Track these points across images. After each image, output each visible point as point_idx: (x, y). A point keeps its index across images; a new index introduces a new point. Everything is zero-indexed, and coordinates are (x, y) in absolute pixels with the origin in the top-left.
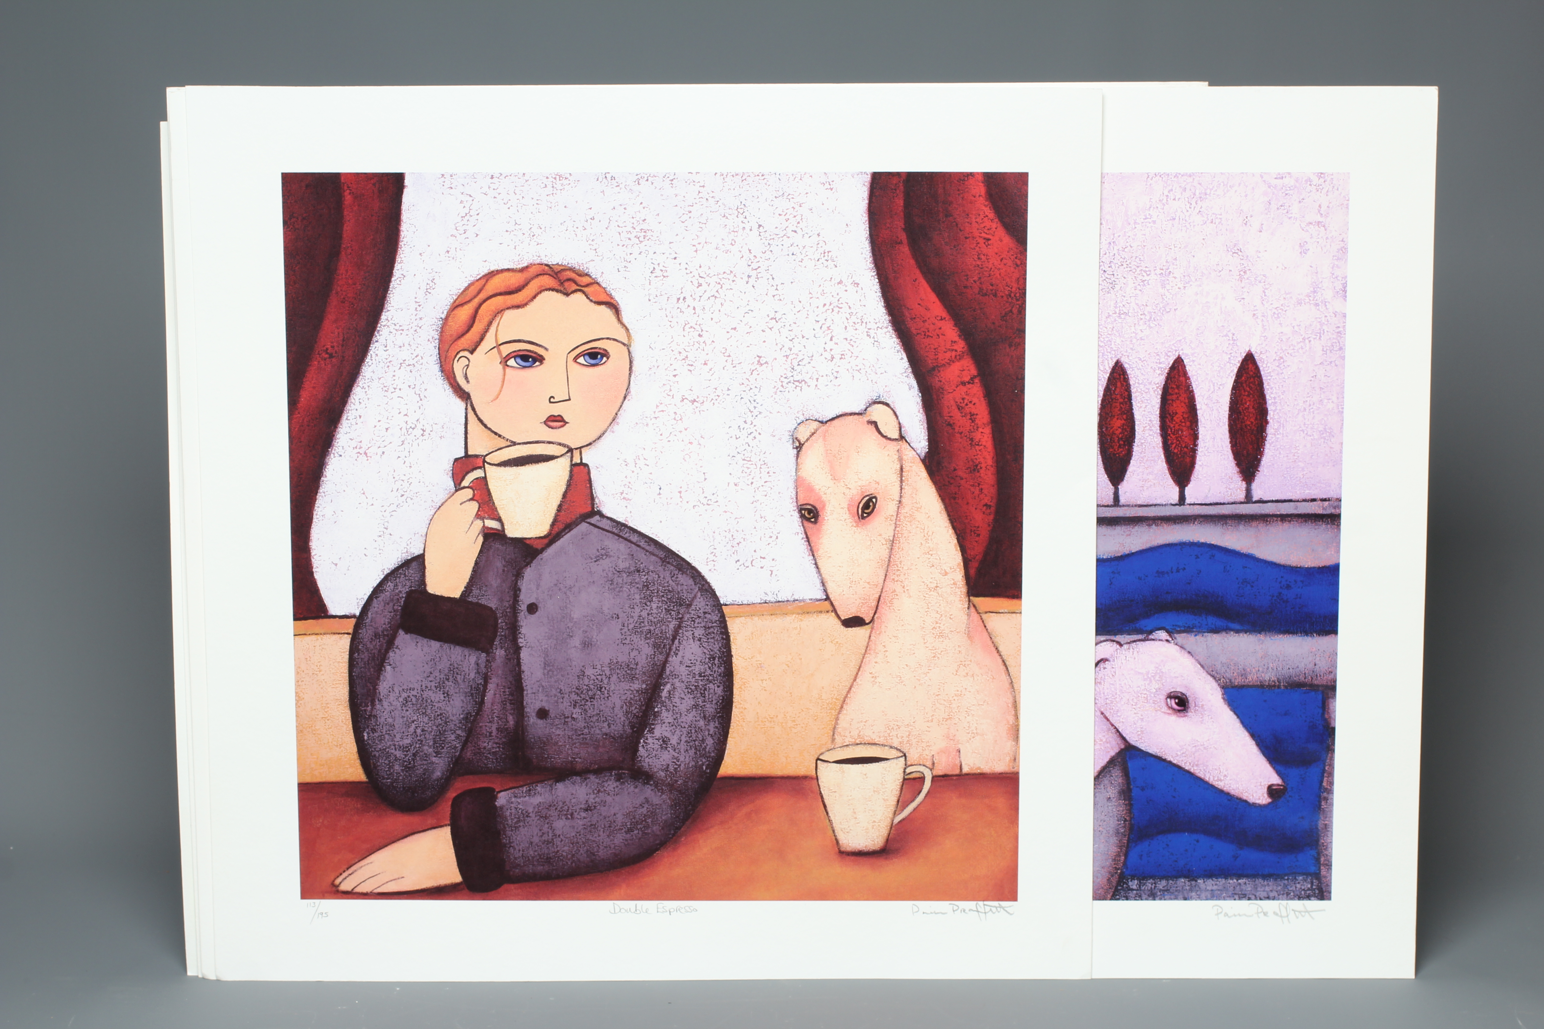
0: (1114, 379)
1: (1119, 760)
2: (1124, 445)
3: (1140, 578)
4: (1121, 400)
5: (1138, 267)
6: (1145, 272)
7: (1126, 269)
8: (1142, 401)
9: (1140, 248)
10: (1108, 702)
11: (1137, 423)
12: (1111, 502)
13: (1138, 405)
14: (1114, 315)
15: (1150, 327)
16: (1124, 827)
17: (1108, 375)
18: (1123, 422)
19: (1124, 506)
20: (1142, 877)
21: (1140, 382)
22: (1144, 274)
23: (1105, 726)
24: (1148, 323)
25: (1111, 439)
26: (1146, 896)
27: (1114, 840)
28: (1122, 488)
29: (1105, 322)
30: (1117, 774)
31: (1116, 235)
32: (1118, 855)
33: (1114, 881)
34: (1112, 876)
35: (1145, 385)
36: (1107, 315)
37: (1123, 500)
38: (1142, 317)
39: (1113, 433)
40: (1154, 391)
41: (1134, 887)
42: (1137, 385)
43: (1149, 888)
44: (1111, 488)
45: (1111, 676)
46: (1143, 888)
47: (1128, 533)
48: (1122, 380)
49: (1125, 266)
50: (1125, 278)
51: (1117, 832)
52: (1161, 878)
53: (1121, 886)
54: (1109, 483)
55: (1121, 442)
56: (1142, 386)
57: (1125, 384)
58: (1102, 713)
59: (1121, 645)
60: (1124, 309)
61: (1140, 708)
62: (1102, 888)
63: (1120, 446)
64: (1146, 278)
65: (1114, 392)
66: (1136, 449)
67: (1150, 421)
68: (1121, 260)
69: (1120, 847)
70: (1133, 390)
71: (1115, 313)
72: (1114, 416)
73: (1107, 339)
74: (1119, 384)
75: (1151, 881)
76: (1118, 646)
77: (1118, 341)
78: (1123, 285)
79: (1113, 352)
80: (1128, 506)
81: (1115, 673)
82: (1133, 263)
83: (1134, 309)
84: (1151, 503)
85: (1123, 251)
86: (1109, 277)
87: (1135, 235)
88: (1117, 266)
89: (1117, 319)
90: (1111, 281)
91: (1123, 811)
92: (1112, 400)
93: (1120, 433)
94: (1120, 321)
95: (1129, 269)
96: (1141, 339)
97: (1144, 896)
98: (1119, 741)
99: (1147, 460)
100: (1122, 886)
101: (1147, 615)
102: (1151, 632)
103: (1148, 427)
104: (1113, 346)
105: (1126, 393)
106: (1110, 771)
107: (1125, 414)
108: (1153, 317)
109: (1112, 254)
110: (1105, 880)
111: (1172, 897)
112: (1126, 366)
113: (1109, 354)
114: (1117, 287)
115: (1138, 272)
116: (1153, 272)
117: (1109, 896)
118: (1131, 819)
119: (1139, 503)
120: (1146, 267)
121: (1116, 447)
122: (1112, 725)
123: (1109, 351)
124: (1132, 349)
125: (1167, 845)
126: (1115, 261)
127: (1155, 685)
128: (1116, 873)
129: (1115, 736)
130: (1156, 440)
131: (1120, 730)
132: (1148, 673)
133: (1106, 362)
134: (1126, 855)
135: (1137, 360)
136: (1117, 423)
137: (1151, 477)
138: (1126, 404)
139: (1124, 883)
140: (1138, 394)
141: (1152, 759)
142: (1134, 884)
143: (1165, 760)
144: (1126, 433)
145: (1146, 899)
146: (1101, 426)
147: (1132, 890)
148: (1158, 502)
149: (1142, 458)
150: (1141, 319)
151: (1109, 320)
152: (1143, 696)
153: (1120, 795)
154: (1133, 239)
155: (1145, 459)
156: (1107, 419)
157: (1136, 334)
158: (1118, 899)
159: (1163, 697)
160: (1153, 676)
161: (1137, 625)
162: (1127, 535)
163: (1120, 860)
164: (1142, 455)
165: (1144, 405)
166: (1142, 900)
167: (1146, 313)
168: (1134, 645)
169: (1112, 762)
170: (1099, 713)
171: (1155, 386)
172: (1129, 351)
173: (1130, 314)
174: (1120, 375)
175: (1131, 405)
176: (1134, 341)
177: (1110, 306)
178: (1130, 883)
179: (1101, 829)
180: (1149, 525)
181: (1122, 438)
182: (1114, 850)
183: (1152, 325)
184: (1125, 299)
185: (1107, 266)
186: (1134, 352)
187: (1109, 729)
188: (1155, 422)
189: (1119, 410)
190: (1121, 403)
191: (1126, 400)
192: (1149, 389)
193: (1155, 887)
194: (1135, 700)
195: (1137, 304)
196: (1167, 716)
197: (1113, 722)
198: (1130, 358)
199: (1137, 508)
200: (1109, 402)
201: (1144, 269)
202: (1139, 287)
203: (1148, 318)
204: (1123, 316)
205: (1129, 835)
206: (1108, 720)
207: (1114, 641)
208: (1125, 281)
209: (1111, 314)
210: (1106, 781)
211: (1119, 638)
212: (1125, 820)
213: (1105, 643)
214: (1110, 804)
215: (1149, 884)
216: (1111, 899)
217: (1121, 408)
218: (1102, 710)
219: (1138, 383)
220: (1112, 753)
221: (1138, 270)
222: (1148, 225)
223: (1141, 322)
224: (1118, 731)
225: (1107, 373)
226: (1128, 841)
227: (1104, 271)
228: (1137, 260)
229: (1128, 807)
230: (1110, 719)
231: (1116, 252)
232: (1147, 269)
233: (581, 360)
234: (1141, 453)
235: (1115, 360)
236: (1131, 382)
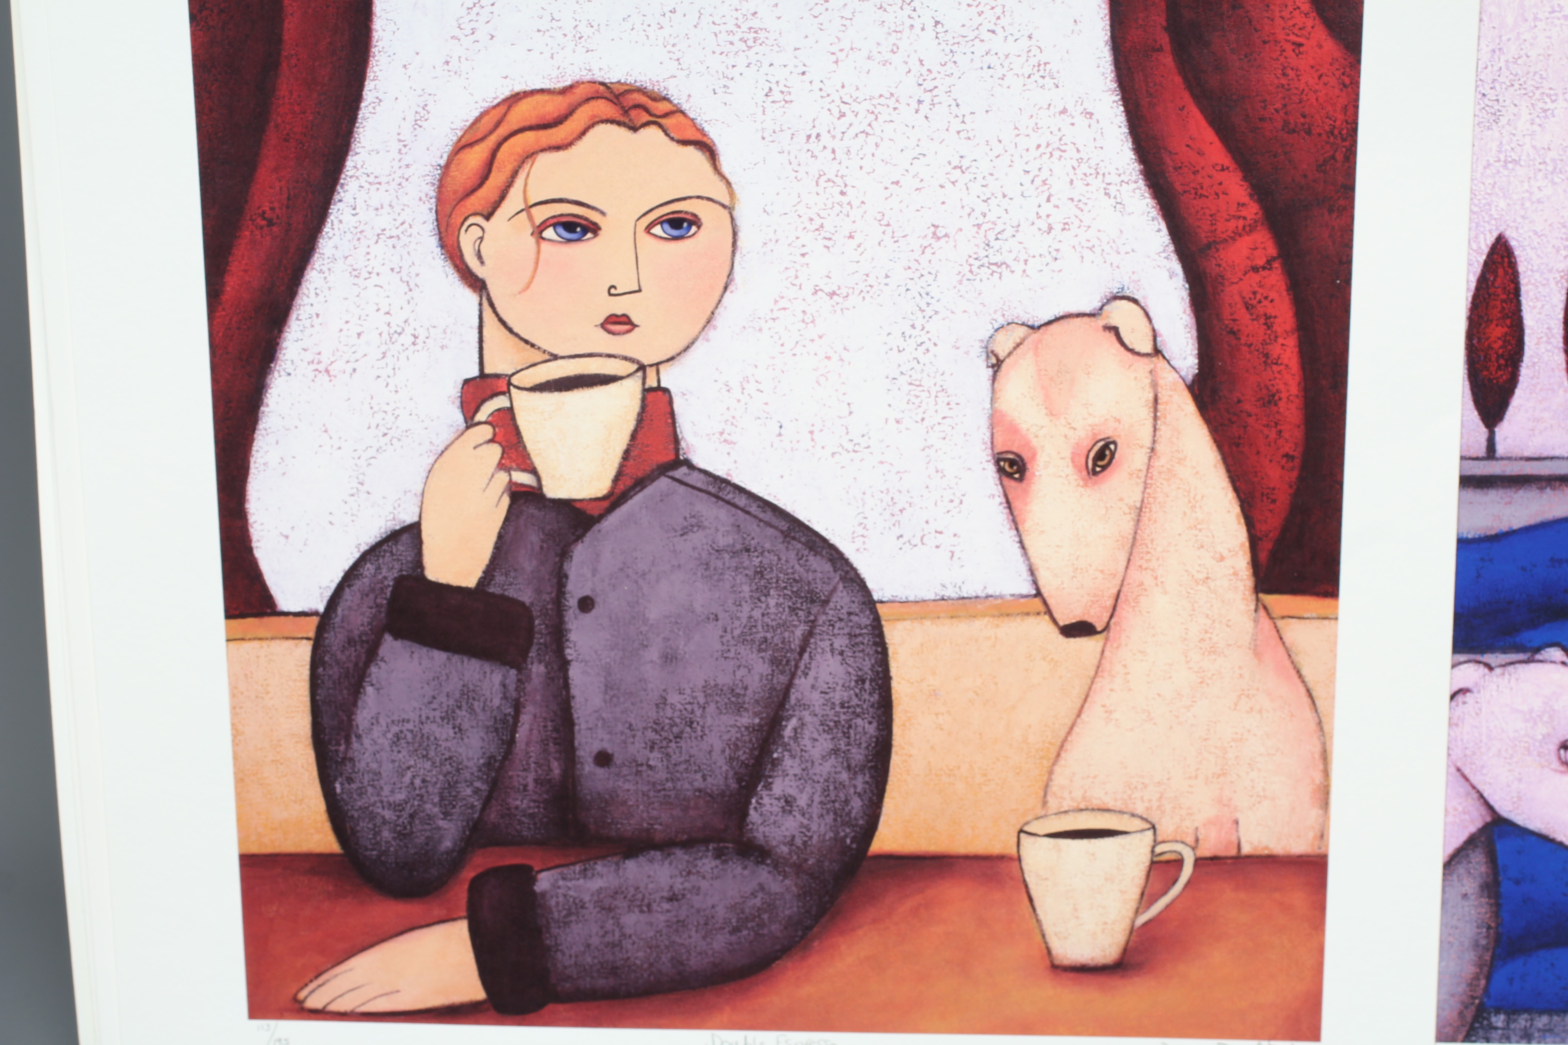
0: (1494, 263)
1: (1483, 839)
2: (1506, 365)
3: (1524, 569)
4: (1504, 297)
5: (1537, 88)
6: (1549, 96)
7: (1518, 92)
8: (1537, 298)
9: (1541, 58)
10: (1468, 752)
11: (1527, 331)
12: (1482, 451)
13: (1531, 304)
14: (1497, 164)
15: (1554, 183)
16: (1487, 937)
17: (1484, 257)
18: (1506, 329)
19: (1502, 459)
20: (1513, 1011)
21: (1535, 268)
22: (1547, 100)
23: (1464, 788)
24: (1550, 177)
25: (1485, 357)
26: (1517, 1038)
27: (1470, 956)
28: (1502, 431)
29: (1482, 174)
30: (1478, 861)
31: (1504, 38)
32: (1476, 978)
33: (1469, 1015)
34: (1466, 1007)
35: (1542, 273)
36: (1485, 163)
37: (1501, 449)
38: (1542, 167)
39: (1490, 347)
40: (1557, 283)
41: (1500, 1024)
42: (1529, 273)
43: (1522, 1027)
44: (1482, 432)
45: (1474, 714)
46: (1512, 1026)
47: (1508, 500)
48: (1506, 265)
49: (1517, 86)
50: (1515, 105)
51: (1476, 945)
52: (1541, 1012)
53: (1478, 1022)
54: (1481, 424)
55: (1502, 362)
56: (1537, 276)
57: (1510, 271)
58: (1459, 770)
59: (1491, 668)
60: (1512, 154)
61: (1517, 762)
62: (1451, 1025)
63: (1499, 368)
64: (1550, 105)
65: (1493, 283)
66: (1525, 371)
67: (1549, 328)
68: (1511, 77)
69: (1481, 966)
70: (1523, 280)
71: (1499, 161)
72: (1492, 321)
73: (1484, 202)
74: (1501, 272)
75: (1525, 1016)
76: (1486, 671)
77: (1502, 204)
78: (1512, 117)
79: (1493, 222)
80: (1509, 459)
81: (1480, 709)
82: (1530, 82)
83: (1528, 155)
84: (1545, 454)
85: (1515, 63)
86: (1490, 103)
87: (1535, 38)
88: (1504, 86)
89: (1501, 170)
90: (1493, 111)
91: (1486, 913)
92: (1490, 295)
93: (1501, 347)
94: (1506, 173)
95: (1523, 92)
96: (1539, 201)
97: (1513, 1038)
98: (1483, 810)
99: (1541, 390)
100: (1481, 1023)
101: (1533, 625)
102: (1538, 650)
103: (1545, 339)
104: (1493, 212)
105: (1512, 286)
106: (1468, 855)
107: (1508, 317)
108: (1559, 166)
109: (1496, 68)
110: (1455, 1014)
111: (1558, 1039)
112: (1513, 243)
113: (1486, 225)
114: (1503, 121)
115: (1537, 96)
116: (1561, 97)
117: (1461, 1037)
118: (1498, 925)
119: (1527, 454)
120: (1551, 89)
121: (1493, 369)
122: (1474, 787)
123: (1487, 219)
124: (1523, 217)
125: (1553, 965)
126: (1501, 79)
127: (1541, 730)
128: (1473, 1004)
129: (1478, 804)
130: (1556, 358)
131: (1486, 795)
132: (1531, 711)
133: (1482, 237)
134: (1489, 978)
135: (1531, 234)
136: (1497, 332)
137: (1546, 415)
138: (1511, 302)
139: (1484, 1018)
140: (1530, 287)
141: (1533, 838)
142: (1499, 1020)
143: (1552, 841)
144: (1509, 347)
145: (1518, 1042)
146: (1470, 335)
147: (1496, 1028)
148: (1557, 453)
149: (1534, 385)
150: (1540, 170)
151: (1488, 172)
152: (1523, 744)
153: (1482, 891)
154: (1532, 44)
155: (1539, 387)
156: (1480, 325)
157: (1531, 194)
158: (1474, 1042)
159: (1553, 747)
160: (1539, 716)
161: (1518, 639)
162: (1506, 504)
163: (1478, 986)
164: (1534, 381)
165: (1539, 304)
166: (1510, 1042)
167: (1548, 161)
168: (1511, 668)
169: (1471, 842)
170: (1453, 770)
171: (1558, 276)
172: (1519, 220)
173: (1522, 163)
174: (1502, 257)
175: (1518, 304)
176: (1527, 204)
177: (1491, 150)
178: (1493, 1019)
179: (1451, 939)
180: (1542, 489)
181: (1502, 356)
182: (1470, 970)
183: (1556, 180)
184: (1515, 139)
185: (1487, 87)
186: (1527, 221)
187: (1468, 794)
188: (1555, 331)
189: (1500, 312)
190: (1503, 301)
191: (1512, 296)
192: (1548, 280)
193: (1531, 1025)
194: (1510, 751)
195: (1534, 147)
196: (1558, 776)
197: (1475, 782)
198: (1521, 231)
199: (1523, 463)
200: (1485, 299)
201: (1548, 92)
202: (1537, 121)
203: (1550, 168)
204: (1510, 166)
205: (1494, 948)
206: (1467, 779)
207: (1479, 662)
208: (1515, 110)
209: (1492, 161)
210: (1461, 870)
211: (1489, 658)
212: (1489, 928)
213: (1466, 665)
214: (1466, 903)
215: (1522, 1021)
216: (1464, 1041)
217: (1503, 308)
218: (1459, 764)
219: (1532, 270)
220: (1473, 829)
221: (1538, 93)
222: (1557, 22)
223: (1540, 175)
224: (1481, 796)
225: (1481, 254)
226: (1493, 957)
227: (1484, 95)
228: (1537, 77)
229: (1494, 909)
230: (1471, 778)
231: (1502, 64)
232: (1552, 92)
233: (657, 230)
234: (1532, 378)
235: (1495, 235)
236: (1521, 268)
